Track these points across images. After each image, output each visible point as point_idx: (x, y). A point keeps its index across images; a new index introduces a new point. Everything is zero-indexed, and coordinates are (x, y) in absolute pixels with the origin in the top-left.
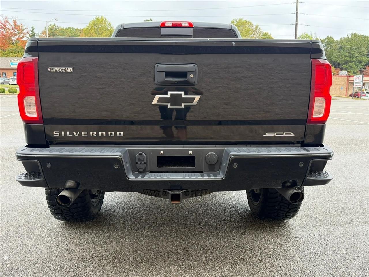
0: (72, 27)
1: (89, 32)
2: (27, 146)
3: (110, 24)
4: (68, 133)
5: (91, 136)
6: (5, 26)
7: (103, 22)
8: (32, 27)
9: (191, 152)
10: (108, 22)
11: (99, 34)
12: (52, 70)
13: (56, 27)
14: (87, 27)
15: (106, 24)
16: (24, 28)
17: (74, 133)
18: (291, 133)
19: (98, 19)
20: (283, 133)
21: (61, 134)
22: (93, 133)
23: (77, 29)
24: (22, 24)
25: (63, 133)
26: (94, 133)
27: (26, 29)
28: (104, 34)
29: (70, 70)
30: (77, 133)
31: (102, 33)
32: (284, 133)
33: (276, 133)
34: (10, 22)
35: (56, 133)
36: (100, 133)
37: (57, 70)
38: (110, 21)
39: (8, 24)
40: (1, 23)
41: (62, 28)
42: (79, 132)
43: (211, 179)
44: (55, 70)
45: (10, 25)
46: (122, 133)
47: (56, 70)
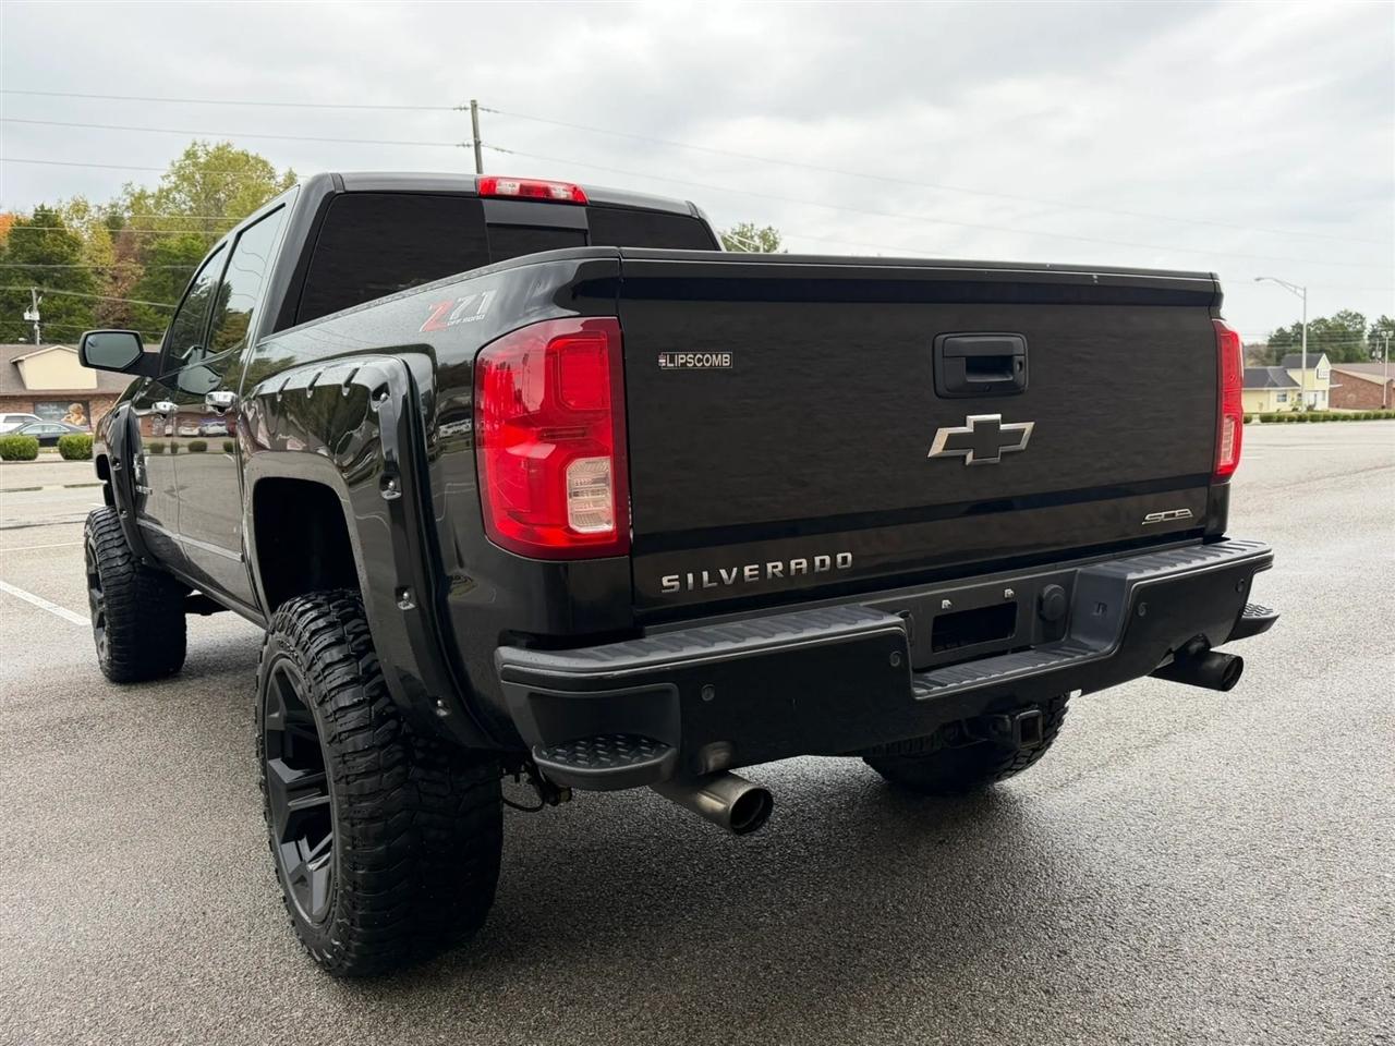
4: (705, 575)
5: (769, 576)
9: (1009, 592)
12: (672, 361)
17: (723, 572)
18: (1186, 510)
20: (1173, 512)
21: (683, 580)
22: (774, 567)
25: (690, 577)
26: (776, 567)
29: (723, 360)
30: (729, 574)
32: (1176, 512)
33: (1163, 514)
35: (669, 581)
36: (793, 563)
37: (687, 362)
42: (735, 570)
43: (1053, 666)
44: (681, 361)
46: (849, 556)
47: (684, 361)
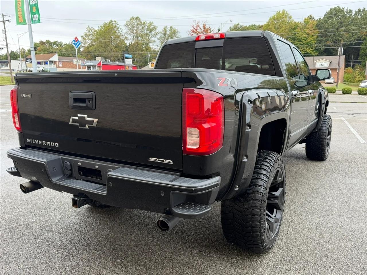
0: (255, 25)
1: (268, 28)
2: (20, 148)
3: (290, 18)
4: (33, 140)
6: (196, 30)
7: (284, 16)
8: (218, 28)
9: (97, 167)
10: (289, 15)
11: (279, 28)
13: (240, 26)
14: (267, 23)
15: (286, 17)
16: (211, 30)
18: (171, 161)
19: (278, 14)
20: (163, 160)
23: (259, 26)
24: (210, 26)
25: (31, 140)
26: (44, 142)
27: (213, 31)
28: (283, 29)
29: (29, 96)
31: (281, 28)
32: (165, 160)
33: (158, 159)
34: (200, 26)
35: (28, 140)
36: (47, 143)
38: (291, 15)
39: (199, 28)
40: (194, 28)
41: (245, 26)
42: (38, 141)
45: (200, 29)
46: (58, 144)
